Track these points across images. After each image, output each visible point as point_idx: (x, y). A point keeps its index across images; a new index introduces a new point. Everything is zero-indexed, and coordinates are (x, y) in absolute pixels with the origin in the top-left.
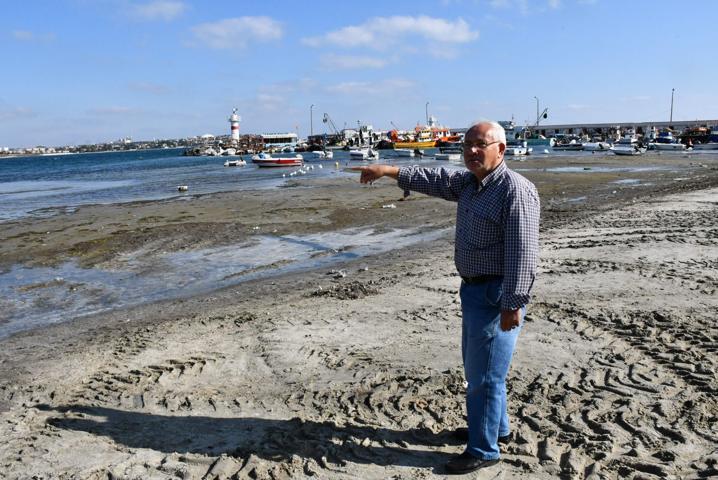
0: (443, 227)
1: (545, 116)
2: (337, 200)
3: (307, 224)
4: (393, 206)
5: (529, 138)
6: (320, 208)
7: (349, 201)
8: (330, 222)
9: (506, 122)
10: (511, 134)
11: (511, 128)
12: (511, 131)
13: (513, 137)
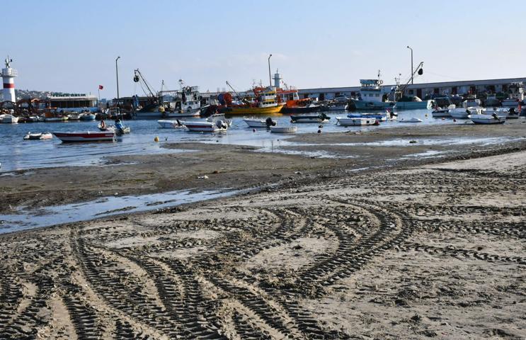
0: (238, 189)
1: (421, 72)
2: (160, 173)
3: (140, 189)
4: (206, 177)
5: (400, 101)
6: (147, 180)
7: (171, 175)
8: (156, 188)
9: (371, 80)
10: (377, 95)
11: (377, 88)
12: (377, 93)
13: (380, 99)
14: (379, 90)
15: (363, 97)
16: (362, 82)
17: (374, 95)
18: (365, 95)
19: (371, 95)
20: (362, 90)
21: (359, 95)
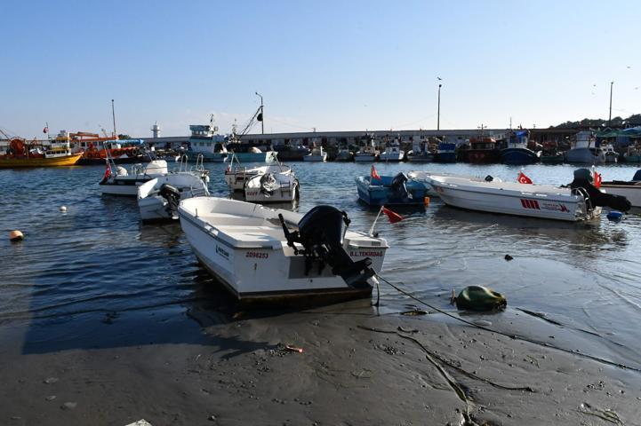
9: (202, 127)
10: (209, 145)
11: (210, 135)
12: (209, 141)
13: (211, 149)
14: (211, 138)
15: (192, 146)
16: (193, 128)
17: (205, 145)
18: (195, 145)
19: (202, 144)
20: (192, 138)
21: (189, 144)
